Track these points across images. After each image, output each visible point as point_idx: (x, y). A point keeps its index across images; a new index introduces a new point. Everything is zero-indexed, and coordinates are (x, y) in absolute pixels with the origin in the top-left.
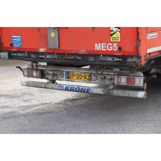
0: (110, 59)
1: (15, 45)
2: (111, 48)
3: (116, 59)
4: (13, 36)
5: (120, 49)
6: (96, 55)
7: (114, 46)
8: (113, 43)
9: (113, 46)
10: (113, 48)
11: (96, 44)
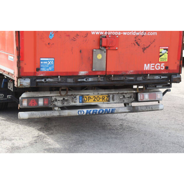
0: (157, 77)
1: (43, 69)
2: (158, 68)
3: (162, 77)
4: (41, 59)
5: (166, 68)
6: (145, 74)
7: (162, 66)
8: (161, 63)
9: (160, 66)
10: (161, 67)
11: (145, 65)
